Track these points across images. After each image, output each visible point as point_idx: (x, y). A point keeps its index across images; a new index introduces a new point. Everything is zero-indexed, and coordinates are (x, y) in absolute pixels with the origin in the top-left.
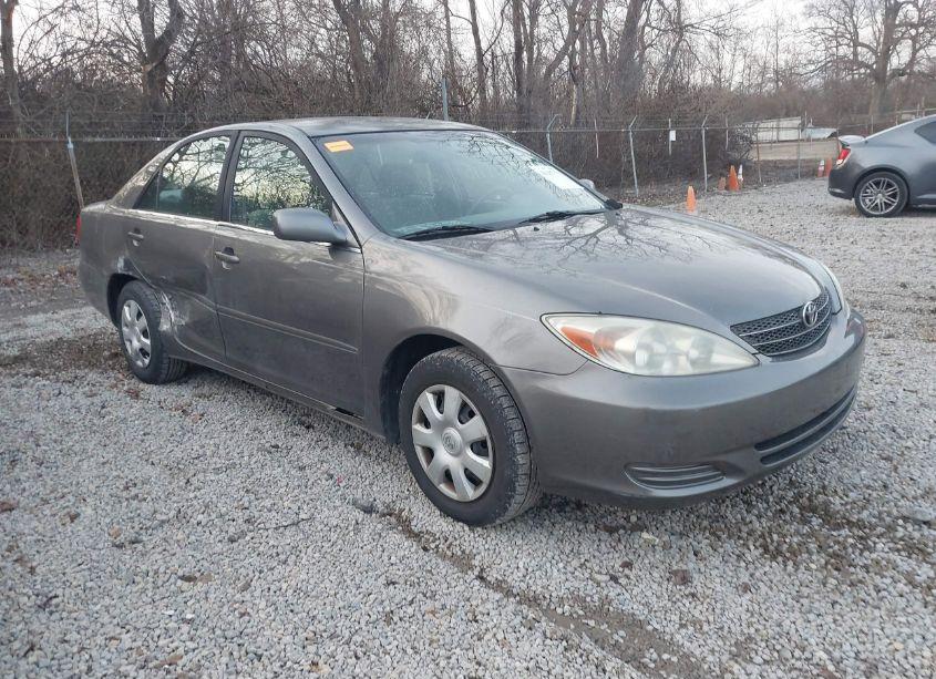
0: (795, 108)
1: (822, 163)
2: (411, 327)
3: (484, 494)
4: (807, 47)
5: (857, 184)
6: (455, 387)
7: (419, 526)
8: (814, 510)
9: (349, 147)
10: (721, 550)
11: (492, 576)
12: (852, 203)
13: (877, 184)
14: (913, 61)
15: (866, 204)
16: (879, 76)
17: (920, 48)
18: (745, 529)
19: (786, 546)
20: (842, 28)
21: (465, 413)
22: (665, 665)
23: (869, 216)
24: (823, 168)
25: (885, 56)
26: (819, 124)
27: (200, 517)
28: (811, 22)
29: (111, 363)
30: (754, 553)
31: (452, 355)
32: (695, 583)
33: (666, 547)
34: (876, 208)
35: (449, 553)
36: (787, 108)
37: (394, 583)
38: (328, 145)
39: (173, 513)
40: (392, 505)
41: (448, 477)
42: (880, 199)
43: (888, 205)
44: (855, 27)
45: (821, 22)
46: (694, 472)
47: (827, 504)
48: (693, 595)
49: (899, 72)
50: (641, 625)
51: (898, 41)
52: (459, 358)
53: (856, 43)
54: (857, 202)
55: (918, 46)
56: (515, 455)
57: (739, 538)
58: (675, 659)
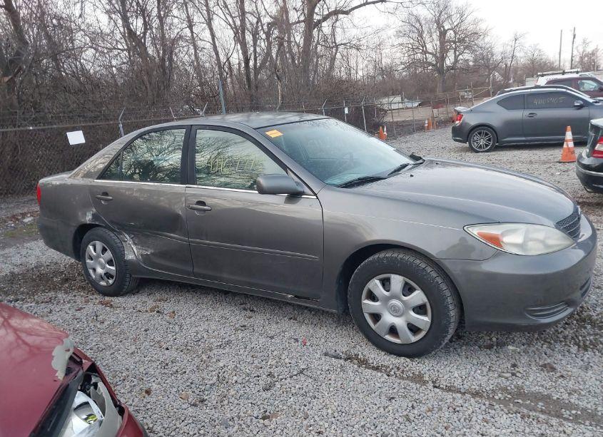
0: (397, 90)
1: (427, 122)
2: (365, 241)
3: (425, 336)
4: (398, 55)
5: (469, 134)
6: (400, 275)
7: (375, 363)
8: (584, 321)
9: (280, 134)
10: (556, 350)
11: (443, 384)
12: (467, 145)
13: (480, 134)
14: (456, 61)
15: (475, 145)
16: (440, 69)
17: (459, 55)
18: (560, 336)
19: (588, 342)
20: (417, 44)
21: (408, 290)
22: (576, 415)
23: (477, 152)
24: (426, 125)
25: (443, 59)
26: (411, 98)
27: (235, 378)
28: (401, 40)
29: (67, 285)
30: (574, 349)
31: (395, 255)
32: (559, 370)
33: (526, 352)
34: (480, 147)
35: (405, 376)
36: (393, 89)
37: (393, 398)
38: (268, 133)
39: (215, 378)
40: (348, 352)
41: (393, 330)
42: (482, 142)
43: (487, 146)
44: (424, 42)
45: (404, 40)
46: (557, 307)
47: (590, 317)
48: (562, 376)
49: (449, 68)
50: (549, 397)
51: (447, 51)
52: (401, 256)
53: (425, 52)
54: (470, 144)
55: (457, 53)
56: (449, 311)
57: (561, 341)
58: (579, 412)
